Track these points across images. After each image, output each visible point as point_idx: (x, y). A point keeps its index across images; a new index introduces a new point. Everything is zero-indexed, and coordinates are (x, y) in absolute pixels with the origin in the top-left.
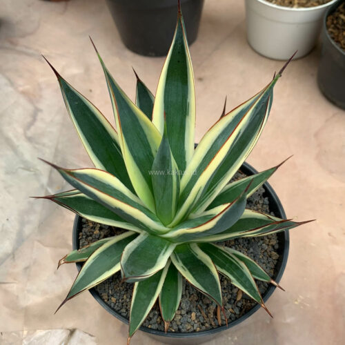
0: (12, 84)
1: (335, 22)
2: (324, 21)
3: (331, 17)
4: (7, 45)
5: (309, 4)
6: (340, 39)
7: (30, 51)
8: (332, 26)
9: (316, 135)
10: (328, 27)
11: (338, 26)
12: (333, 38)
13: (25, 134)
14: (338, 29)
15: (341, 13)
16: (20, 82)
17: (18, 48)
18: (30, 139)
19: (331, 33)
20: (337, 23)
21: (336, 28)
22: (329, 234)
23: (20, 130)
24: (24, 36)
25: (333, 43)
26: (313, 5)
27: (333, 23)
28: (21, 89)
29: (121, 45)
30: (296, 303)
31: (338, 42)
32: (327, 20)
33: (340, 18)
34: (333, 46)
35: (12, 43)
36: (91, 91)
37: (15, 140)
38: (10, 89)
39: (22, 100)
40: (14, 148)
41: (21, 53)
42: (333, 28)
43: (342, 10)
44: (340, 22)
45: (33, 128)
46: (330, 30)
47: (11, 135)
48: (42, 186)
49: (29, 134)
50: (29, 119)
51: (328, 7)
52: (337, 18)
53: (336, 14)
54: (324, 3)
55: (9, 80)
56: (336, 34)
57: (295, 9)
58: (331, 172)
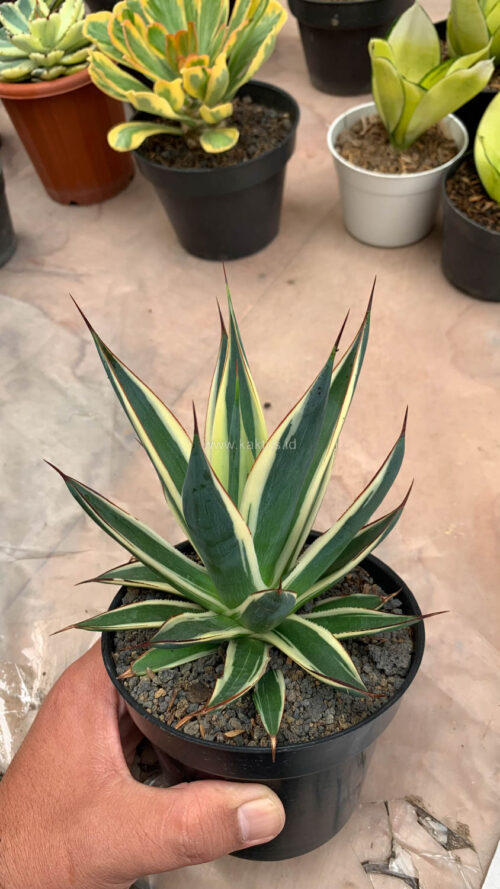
0: (46, 314)
1: (457, 187)
2: (443, 186)
3: (451, 182)
4: (30, 266)
5: (421, 168)
6: (465, 206)
7: (63, 271)
8: (454, 192)
9: (448, 333)
10: (449, 194)
11: (461, 191)
12: (457, 207)
13: (74, 374)
14: (462, 195)
15: (463, 175)
16: (55, 310)
17: (46, 269)
18: (81, 379)
19: (454, 200)
20: (460, 188)
21: (458, 194)
22: (480, 449)
23: (67, 370)
24: (50, 253)
25: (457, 211)
26: (425, 170)
27: (453, 189)
28: (58, 318)
29: (181, 251)
30: (448, 533)
31: (464, 211)
32: (446, 185)
33: (462, 182)
34: (457, 215)
35: (36, 263)
36: (150, 311)
37: (61, 382)
38: (43, 320)
39: (64, 333)
40: (62, 392)
41: (50, 274)
42: (455, 195)
43: (464, 172)
44: (464, 186)
45: (82, 365)
46: (452, 197)
47: (55, 376)
48: (108, 432)
49: (79, 372)
50: (76, 355)
51: (445, 169)
52: (459, 182)
53: (457, 177)
54: (439, 165)
55: (40, 308)
56: (460, 202)
57: (404, 176)
58: (472, 376)
